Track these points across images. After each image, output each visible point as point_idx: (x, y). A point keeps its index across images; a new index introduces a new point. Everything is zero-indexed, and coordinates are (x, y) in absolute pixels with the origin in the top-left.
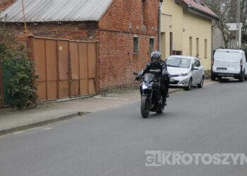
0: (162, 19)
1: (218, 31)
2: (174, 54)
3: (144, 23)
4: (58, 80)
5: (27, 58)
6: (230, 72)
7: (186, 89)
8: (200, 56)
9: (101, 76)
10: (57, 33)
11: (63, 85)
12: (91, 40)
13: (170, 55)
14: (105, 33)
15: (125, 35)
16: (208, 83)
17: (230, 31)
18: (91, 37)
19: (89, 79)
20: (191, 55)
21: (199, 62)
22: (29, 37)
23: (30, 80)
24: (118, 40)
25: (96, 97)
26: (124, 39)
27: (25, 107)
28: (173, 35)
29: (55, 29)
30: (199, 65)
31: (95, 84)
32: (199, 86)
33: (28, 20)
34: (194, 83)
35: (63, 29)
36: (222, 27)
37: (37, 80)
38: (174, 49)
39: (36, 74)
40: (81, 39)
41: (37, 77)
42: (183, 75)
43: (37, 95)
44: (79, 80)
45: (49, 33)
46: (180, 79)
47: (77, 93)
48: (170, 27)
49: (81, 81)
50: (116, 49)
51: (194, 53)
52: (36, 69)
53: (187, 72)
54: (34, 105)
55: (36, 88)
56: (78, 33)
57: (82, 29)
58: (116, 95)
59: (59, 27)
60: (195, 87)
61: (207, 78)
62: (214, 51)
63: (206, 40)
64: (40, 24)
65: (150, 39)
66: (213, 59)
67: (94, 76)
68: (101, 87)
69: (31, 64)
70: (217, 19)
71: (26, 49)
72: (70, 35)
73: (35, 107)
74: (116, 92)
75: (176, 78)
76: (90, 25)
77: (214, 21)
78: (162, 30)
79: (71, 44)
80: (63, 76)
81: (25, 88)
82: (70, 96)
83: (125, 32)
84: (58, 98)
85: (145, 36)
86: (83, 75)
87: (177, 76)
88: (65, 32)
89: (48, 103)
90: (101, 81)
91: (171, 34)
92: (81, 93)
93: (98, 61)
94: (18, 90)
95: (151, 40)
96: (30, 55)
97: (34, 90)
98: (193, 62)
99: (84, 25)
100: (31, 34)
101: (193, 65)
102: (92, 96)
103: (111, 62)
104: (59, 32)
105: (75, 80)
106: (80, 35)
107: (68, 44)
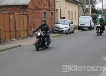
1: (81, 8)
2: (62, 19)
4: (10, 31)
6: (86, 26)
7: (67, 34)
8: (73, 20)
9: (30, 29)
11: (13, 34)
12: (25, 13)
13: (60, 19)
14: (31, 10)
15: (40, 11)
16: (76, 31)
17: (86, 8)
18: (25, 12)
19: (24, 30)
20: (69, 19)
21: (72, 22)
24: (37, 13)
25: (28, 38)
28: (61, 10)
29: (9, 9)
30: (72, 23)
31: (27, 32)
32: (73, 32)
34: (71, 31)
35: (12, 8)
36: (83, 7)
38: (62, 16)
40: (21, 13)
42: (66, 28)
44: (20, 31)
45: (6, 11)
46: (64, 29)
48: (60, 7)
49: (21, 31)
50: (36, 17)
51: (71, 18)
53: (67, 26)
57: (21, 8)
60: (71, 33)
61: (76, 29)
65: (51, 12)
66: (79, 21)
67: (27, 29)
68: (30, 34)
72: (15, 11)
75: (63, 29)
76: (24, 7)
77: (79, 4)
78: (56, 8)
80: (12, 29)
83: (40, 10)
84: (10, 39)
85: (49, 11)
86: (22, 28)
87: (63, 28)
88: (13, 10)
90: (30, 31)
91: (60, 10)
93: (28, 23)
98: (70, 22)
99: (21, 7)
101: (70, 23)
102: (26, 38)
103: (34, 23)
104: (11, 10)
105: (18, 31)
106: (20, 11)
107: (15, 15)
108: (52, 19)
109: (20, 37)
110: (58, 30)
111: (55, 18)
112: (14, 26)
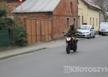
0: (79, 10)
1: (102, 15)
2: (84, 24)
3: (71, 12)
4: (36, 35)
5: (24, 26)
6: (106, 31)
7: (88, 38)
8: (94, 25)
9: (54, 34)
10: (37, 17)
11: (38, 37)
12: (50, 19)
13: (82, 25)
14: (55, 16)
15: (64, 17)
16: (97, 36)
17: (107, 15)
18: (50, 18)
19: (49, 34)
20: (91, 25)
21: (93, 27)
23: (25, 35)
24: (61, 19)
25: (52, 42)
26: (63, 19)
27: (23, 46)
28: (83, 17)
30: (93, 29)
31: (51, 36)
32: (94, 37)
33: (25, 12)
34: (92, 36)
35: (39, 15)
36: (104, 13)
37: (28, 35)
38: (84, 22)
40: (46, 19)
41: (28, 34)
42: (87, 33)
43: (28, 41)
44: (45, 35)
45: (33, 17)
46: (86, 34)
48: (82, 14)
50: (60, 23)
51: (92, 24)
53: (89, 32)
54: (27, 45)
58: (60, 41)
59: (37, 14)
60: (92, 38)
61: (97, 34)
63: (97, 19)
64: (30, 13)
65: (74, 19)
66: (100, 26)
67: (51, 33)
68: (54, 38)
69: (25, 29)
70: (102, 10)
71: (23, 23)
72: (41, 17)
73: (27, 46)
74: (60, 40)
75: (84, 34)
76: (50, 13)
77: (100, 11)
78: (79, 15)
80: (38, 33)
81: (23, 38)
82: (41, 41)
83: (64, 16)
84: (36, 42)
85: (72, 17)
86: (47, 33)
90: (54, 35)
93: (53, 28)
94: (20, 39)
97: (26, 39)
98: (91, 27)
99: (47, 13)
100: (25, 17)
101: (91, 29)
102: (50, 41)
103: (58, 28)
104: (37, 16)
105: (43, 35)
106: (46, 17)
107: (41, 21)
109: (45, 40)
110: (80, 34)
111: (77, 24)
112: (40, 31)
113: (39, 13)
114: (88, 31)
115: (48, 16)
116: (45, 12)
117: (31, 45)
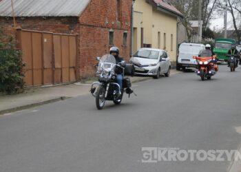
0: (135, 15)
1: (182, 27)
2: (144, 47)
3: (119, 19)
4: (43, 69)
5: (15, 48)
7: (155, 77)
9: (80, 65)
10: (42, 27)
11: (47, 73)
12: (73, 33)
14: (84, 27)
15: (102, 30)
16: (173, 73)
17: (193, 28)
18: (72, 31)
19: (70, 68)
20: (159, 48)
21: (166, 54)
22: (17, 30)
23: (18, 68)
24: (95, 34)
25: (76, 84)
26: (101, 33)
27: (14, 92)
28: (144, 30)
29: (40, 23)
30: (166, 57)
31: (75, 72)
32: (166, 75)
33: (16, 15)
34: (162, 72)
35: (47, 23)
36: (186, 24)
37: (24, 68)
38: (144, 42)
39: (24, 62)
40: (64, 33)
41: (24, 65)
42: (153, 65)
43: (24, 81)
44: (61, 69)
45: (34, 27)
46: (150, 68)
47: (59, 80)
48: (142, 23)
49: (63, 69)
50: (94, 42)
51: (162, 46)
52: (23, 58)
53: (156, 63)
54: (21, 90)
55: (23, 75)
56: (61, 26)
57: (63, 23)
59: (43, 21)
60: (163, 76)
61: (173, 68)
62: (179, 45)
63: (172, 35)
64: (27, 18)
66: (178, 52)
67: (75, 65)
68: (81, 75)
69: (19, 54)
70: (182, 17)
72: (53, 29)
73: (22, 92)
75: (146, 68)
76: (72, 20)
77: (178, 19)
78: (134, 26)
79: (54, 36)
80: (47, 65)
82: (53, 82)
83: (102, 27)
84: (43, 84)
85: (120, 31)
86: (65, 64)
87: (147, 66)
88: (49, 26)
89: (34, 89)
91: (142, 29)
92: (63, 80)
93: (78, 52)
95: (125, 34)
96: (18, 46)
97: (21, 77)
98: (161, 54)
99: (66, 20)
100: (19, 27)
101: (161, 57)
102: (73, 83)
103: (89, 53)
104: (44, 25)
105: (58, 68)
106: (64, 29)
107: (52, 37)
108: (126, 47)
109: (62, 81)
111: (131, 46)
112: (51, 58)
113: (48, 18)
114: (156, 61)
115: (68, 25)
116: (62, 17)
117: (32, 90)
